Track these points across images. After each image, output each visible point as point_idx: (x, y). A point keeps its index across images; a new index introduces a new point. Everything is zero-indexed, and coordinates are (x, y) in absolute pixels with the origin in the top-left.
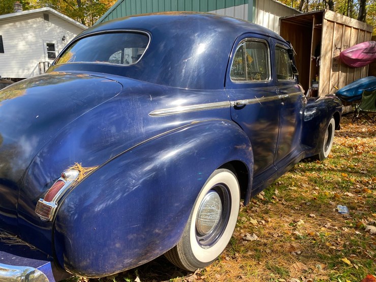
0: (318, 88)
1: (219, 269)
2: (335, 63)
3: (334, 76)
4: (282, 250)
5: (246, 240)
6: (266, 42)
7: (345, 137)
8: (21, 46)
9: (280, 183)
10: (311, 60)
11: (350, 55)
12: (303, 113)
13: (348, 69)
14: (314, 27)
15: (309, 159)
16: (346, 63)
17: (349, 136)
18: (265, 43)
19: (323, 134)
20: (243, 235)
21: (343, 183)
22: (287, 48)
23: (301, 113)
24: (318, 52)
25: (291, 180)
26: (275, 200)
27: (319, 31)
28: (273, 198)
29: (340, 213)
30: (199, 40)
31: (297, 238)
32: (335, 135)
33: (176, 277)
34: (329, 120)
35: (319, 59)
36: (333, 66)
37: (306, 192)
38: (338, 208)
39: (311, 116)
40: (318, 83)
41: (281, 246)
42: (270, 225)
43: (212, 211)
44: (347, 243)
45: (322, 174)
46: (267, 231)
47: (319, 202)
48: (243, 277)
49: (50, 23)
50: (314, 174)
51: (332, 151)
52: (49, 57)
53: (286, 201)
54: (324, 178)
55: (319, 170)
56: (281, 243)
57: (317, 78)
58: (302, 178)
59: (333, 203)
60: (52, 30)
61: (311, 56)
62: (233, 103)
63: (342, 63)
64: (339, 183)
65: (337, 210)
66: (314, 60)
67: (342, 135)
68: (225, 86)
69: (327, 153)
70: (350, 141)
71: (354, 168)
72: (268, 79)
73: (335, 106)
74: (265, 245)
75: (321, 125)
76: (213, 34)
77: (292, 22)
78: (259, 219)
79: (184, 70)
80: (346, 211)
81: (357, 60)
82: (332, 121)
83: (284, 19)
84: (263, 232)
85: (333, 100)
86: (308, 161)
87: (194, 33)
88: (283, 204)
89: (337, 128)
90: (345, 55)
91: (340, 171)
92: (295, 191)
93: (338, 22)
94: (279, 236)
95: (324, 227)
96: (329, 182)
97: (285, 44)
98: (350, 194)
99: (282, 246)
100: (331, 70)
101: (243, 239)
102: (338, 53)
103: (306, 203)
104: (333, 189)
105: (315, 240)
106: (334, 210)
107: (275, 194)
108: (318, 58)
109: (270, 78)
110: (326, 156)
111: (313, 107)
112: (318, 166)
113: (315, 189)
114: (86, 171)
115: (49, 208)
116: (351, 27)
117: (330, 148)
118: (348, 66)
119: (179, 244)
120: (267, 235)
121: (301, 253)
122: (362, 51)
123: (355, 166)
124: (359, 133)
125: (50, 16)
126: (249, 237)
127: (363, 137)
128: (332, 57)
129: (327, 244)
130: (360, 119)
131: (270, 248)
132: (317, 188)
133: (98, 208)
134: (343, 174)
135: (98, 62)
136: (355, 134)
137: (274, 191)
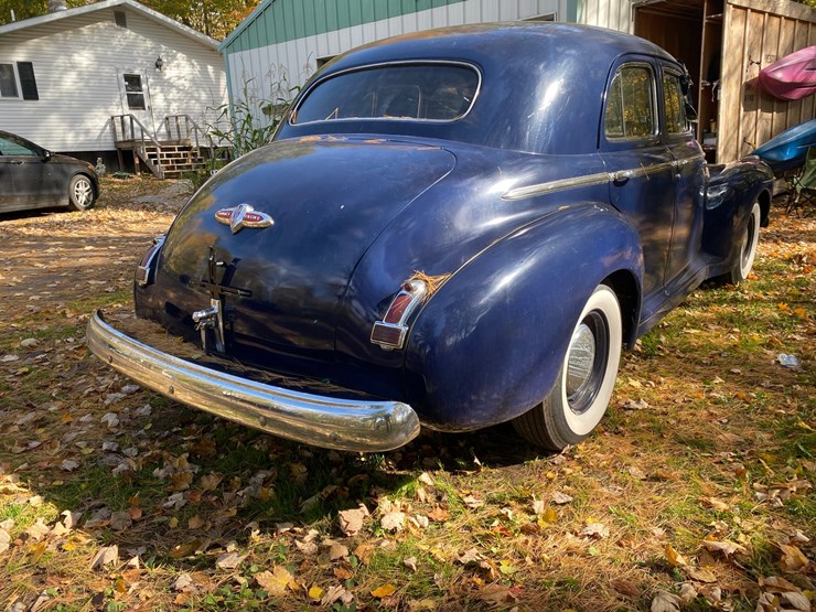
0: (716, 146)
1: (599, 447)
2: (750, 93)
3: (746, 118)
4: (695, 419)
5: (630, 409)
6: (650, 67)
7: (776, 242)
8: (69, 82)
9: (666, 324)
10: (701, 88)
11: (779, 76)
12: (705, 194)
13: (775, 104)
14: (705, 21)
15: (712, 283)
16: (772, 92)
17: (783, 240)
18: (647, 69)
19: (740, 237)
20: (622, 403)
21: (784, 320)
22: (679, 74)
23: (702, 194)
24: (714, 73)
25: (684, 319)
26: (663, 351)
27: (717, 29)
28: (659, 349)
29: (785, 366)
30: (548, 74)
31: (717, 402)
32: (760, 240)
33: (534, 459)
34: (750, 206)
35: (718, 87)
36: (745, 100)
37: (717, 336)
38: (780, 359)
39: (717, 199)
40: (716, 135)
41: (691, 414)
42: (665, 387)
43: (585, 354)
44: (804, 406)
45: (741, 308)
46: (663, 396)
47: (745, 351)
48: (642, 454)
49: (128, 32)
50: (726, 309)
51: (754, 268)
52: (130, 105)
53: (684, 352)
54: (746, 314)
55: (735, 301)
56: (692, 411)
57: (713, 125)
58: (705, 314)
59: (769, 352)
60: (132, 46)
61: (701, 81)
62: (612, 175)
63: (763, 93)
64: (776, 320)
65: (778, 362)
66: (707, 90)
67: (768, 239)
68: (598, 147)
69: (746, 271)
70: (786, 249)
71: (800, 296)
72: (654, 133)
73: (762, 180)
74: (665, 414)
75: (735, 219)
76: (565, 62)
77: (658, 10)
78: (644, 380)
79: (528, 133)
80: (795, 363)
81: (793, 86)
82: (756, 209)
83: (642, 7)
84: (656, 397)
85: (755, 167)
86: (711, 288)
87: (539, 63)
88: (679, 357)
89: (764, 223)
90: (770, 76)
91: (774, 301)
92: (698, 337)
93: (753, 7)
94: (684, 401)
95: (760, 386)
96: (757, 320)
97: (676, 66)
98: (798, 337)
99: (694, 415)
100: (742, 109)
101: (625, 409)
102: (756, 73)
103: (720, 355)
104: (766, 331)
105: (747, 403)
106: (773, 361)
107: (661, 343)
108: (715, 84)
109: (657, 132)
110: (744, 277)
111: (719, 182)
112: (731, 294)
113: (733, 333)
114: (435, 281)
115: (397, 332)
116: (780, 17)
117: (750, 261)
118: (774, 97)
119: (546, 400)
120: (664, 401)
121: (729, 421)
122: (803, 65)
123: (803, 291)
124: (802, 232)
125: (127, 16)
126: (633, 404)
127: (810, 241)
128: (744, 81)
129: (770, 408)
130: (802, 207)
131: (674, 418)
132: (736, 330)
133: (450, 341)
134: (780, 305)
135: (391, 118)
136: (796, 235)
137: (658, 337)
